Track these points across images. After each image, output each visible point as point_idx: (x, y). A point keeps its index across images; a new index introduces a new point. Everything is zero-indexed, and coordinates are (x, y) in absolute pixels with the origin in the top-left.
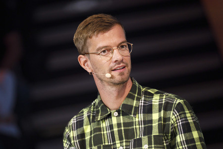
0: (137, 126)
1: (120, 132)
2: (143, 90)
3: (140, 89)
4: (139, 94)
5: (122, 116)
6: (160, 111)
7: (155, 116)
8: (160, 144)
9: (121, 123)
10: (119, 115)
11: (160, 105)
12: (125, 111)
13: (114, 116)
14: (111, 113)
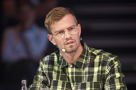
0: (84, 75)
1: (72, 77)
2: (90, 51)
3: (88, 51)
4: (87, 55)
5: (75, 68)
6: (99, 66)
7: (96, 69)
8: (97, 88)
9: (73, 72)
10: (73, 67)
11: (100, 63)
12: (78, 65)
13: (70, 67)
14: (68, 65)
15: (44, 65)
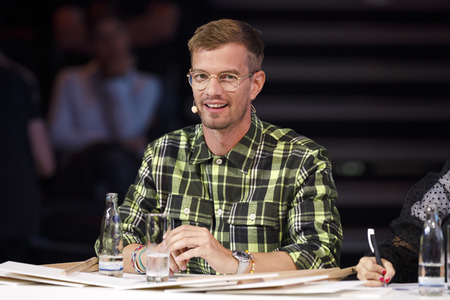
0: (247, 186)
1: (220, 188)
2: (264, 131)
3: (259, 131)
4: (257, 140)
5: (229, 166)
6: (282, 168)
7: (274, 174)
8: (273, 216)
9: (223, 177)
10: (223, 164)
11: (284, 159)
12: (234, 161)
13: (216, 163)
14: (212, 159)
15: (157, 157)
